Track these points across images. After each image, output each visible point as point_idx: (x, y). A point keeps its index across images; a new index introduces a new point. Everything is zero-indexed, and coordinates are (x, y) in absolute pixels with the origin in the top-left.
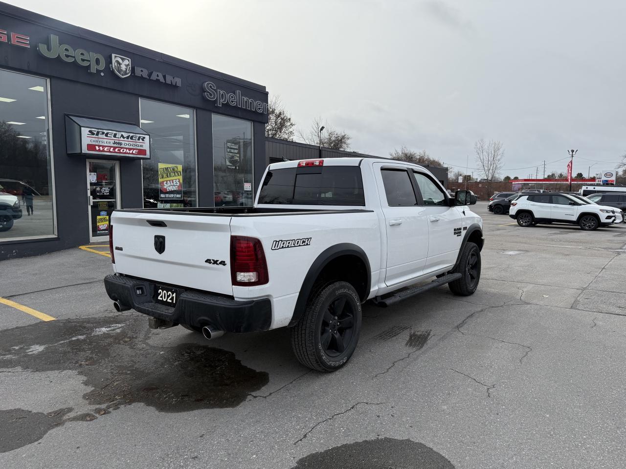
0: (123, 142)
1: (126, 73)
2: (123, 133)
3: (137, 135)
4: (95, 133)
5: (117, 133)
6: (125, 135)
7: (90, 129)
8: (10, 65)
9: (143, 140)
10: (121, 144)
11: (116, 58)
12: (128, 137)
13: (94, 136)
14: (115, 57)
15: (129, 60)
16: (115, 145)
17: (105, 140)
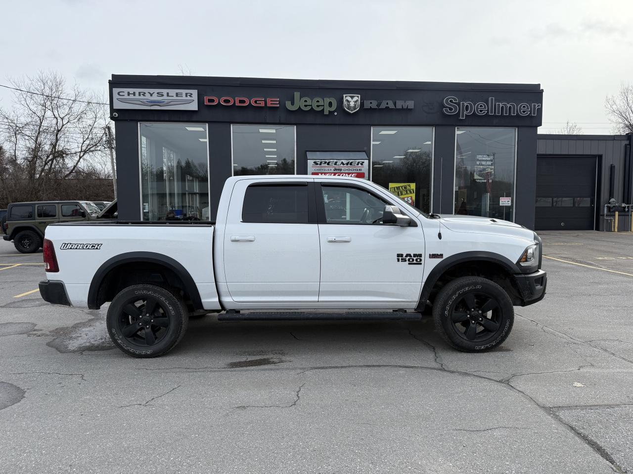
0: (343, 168)
1: (355, 108)
2: (343, 161)
3: (356, 161)
4: (319, 163)
5: (338, 161)
6: (345, 162)
7: (314, 161)
8: (268, 121)
9: (362, 164)
10: (341, 170)
11: (347, 98)
12: (347, 164)
13: (318, 166)
14: (346, 96)
15: (358, 97)
16: (336, 171)
17: (327, 168)
